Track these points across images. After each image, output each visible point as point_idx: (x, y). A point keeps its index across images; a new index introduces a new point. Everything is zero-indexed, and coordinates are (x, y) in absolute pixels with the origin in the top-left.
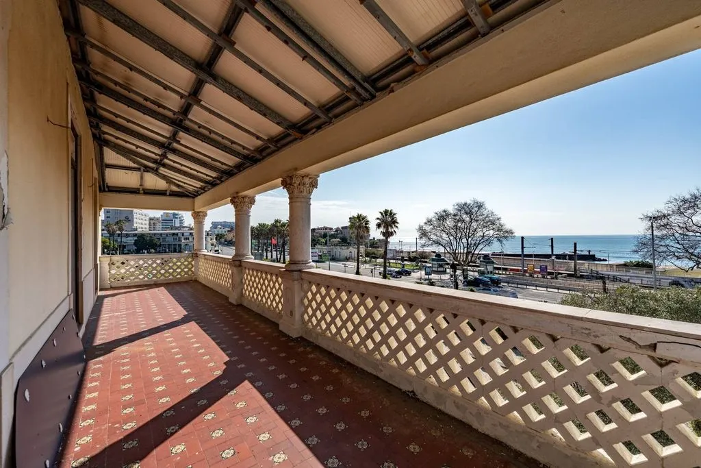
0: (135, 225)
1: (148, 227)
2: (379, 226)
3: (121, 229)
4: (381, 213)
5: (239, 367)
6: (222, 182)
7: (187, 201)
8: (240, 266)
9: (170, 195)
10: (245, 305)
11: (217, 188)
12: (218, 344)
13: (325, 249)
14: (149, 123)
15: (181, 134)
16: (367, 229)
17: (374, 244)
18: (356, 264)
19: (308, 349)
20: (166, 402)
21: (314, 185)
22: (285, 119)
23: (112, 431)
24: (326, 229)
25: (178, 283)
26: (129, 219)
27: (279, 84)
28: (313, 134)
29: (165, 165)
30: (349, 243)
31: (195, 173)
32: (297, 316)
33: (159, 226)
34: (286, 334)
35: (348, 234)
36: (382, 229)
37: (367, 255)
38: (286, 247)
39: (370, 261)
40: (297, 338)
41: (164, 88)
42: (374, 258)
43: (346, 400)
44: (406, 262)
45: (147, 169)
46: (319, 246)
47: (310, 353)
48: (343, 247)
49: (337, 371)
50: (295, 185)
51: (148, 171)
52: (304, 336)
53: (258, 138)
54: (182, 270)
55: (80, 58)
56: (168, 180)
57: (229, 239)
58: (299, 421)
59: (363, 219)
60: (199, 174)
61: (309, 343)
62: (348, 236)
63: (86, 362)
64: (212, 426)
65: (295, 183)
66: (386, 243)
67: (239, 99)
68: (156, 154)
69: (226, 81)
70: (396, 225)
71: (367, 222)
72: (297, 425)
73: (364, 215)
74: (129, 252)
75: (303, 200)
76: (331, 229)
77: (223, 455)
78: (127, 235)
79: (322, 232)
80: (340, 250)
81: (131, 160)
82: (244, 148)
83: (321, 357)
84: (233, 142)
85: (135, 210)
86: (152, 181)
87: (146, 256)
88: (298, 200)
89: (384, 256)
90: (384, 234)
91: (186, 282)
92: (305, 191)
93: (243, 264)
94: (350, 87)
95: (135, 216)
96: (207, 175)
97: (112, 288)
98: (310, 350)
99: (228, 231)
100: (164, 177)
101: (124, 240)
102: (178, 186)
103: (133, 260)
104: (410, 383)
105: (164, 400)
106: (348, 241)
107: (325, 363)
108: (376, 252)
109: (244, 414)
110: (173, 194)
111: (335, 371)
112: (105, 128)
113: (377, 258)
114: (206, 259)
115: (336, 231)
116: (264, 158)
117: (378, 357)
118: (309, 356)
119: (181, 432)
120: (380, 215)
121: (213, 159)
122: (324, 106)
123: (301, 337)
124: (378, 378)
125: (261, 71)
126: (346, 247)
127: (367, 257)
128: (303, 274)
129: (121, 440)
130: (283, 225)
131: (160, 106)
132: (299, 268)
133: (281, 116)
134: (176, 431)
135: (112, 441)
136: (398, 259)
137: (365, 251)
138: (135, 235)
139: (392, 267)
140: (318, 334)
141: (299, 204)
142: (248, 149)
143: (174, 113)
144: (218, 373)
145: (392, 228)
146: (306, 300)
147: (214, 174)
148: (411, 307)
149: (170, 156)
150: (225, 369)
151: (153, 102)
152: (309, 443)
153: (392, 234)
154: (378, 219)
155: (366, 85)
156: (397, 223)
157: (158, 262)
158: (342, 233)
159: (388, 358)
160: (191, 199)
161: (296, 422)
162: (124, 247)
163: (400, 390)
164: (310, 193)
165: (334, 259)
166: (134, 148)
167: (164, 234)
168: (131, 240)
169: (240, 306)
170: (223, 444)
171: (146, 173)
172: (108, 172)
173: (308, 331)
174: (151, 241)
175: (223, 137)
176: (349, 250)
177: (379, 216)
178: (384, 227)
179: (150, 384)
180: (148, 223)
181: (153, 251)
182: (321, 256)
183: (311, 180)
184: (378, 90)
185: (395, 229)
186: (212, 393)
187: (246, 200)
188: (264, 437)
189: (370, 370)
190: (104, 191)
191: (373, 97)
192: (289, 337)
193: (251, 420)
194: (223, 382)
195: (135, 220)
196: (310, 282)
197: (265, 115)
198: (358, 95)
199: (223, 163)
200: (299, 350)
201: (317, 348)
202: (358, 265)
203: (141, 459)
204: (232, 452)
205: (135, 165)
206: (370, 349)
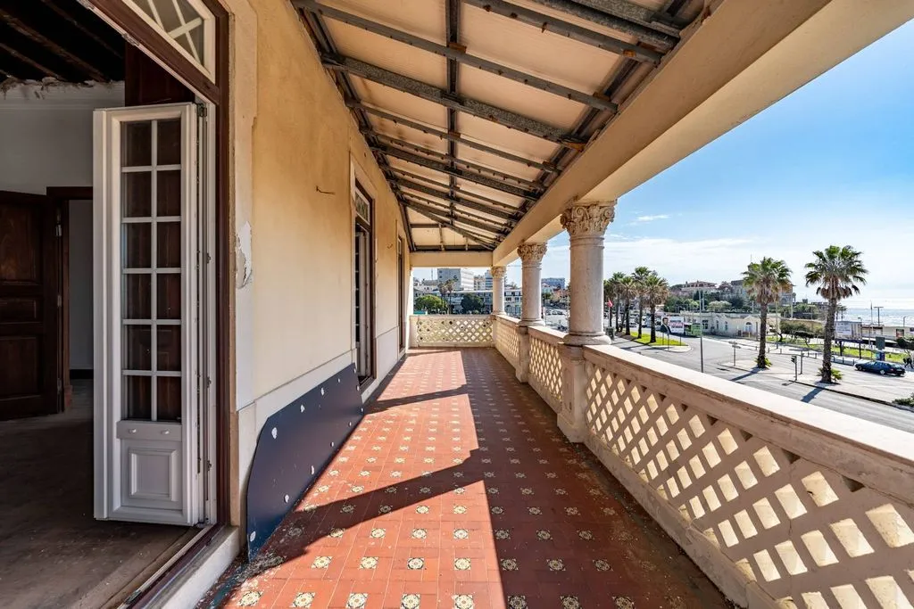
0: (462, 284)
1: (472, 286)
2: (812, 278)
3: (450, 289)
4: (819, 254)
5: (484, 461)
6: (512, 228)
7: (485, 255)
8: (527, 333)
9: (469, 250)
10: (531, 384)
11: (509, 236)
12: (477, 427)
13: (698, 317)
14: (431, 175)
15: (459, 180)
16: (785, 284)
17: (804, 311)
18: (758, 344)
19: (584, 465)
20: (397, 476)
21: (608, 217)
22: (555, 128)
23: (345, 487)
24: (702, 285)
25: (476, 349)
26: (456, 279)
27: (527, 80)
28: (595, 139)
29: (456, 218)
30: (746, 309)
31: (483, 221)
32: (577, 411)
33: (483, 285)
34: (562, 434)
35: (743, 293)
36: (820, 284)
37: (787, 330)
38: (632, 312)
39: (792, 342)
40: (575, 444)
41: (425, 132)
42: (802, 335)
43: (602, 565)
44: (887, 349)
45: (444, 224)
46: (687, 313)
47: (583, 471)
48: (732, 315)
49: (612, 512)
50: (575, 220)
51: (445, 226)
52: (586, 443)
53: (530, 164)
54: (481, 334)
55: (365, 126)
56: (465, 233)
57: (555, 299)
58: (515, 565)
59: (774, 267)
60: (487, 222)
61: (590, 455)
62: (745, 297)
63: (363, 415)
64: (420, 523)
65: (574, 218)
66: (833, 309)
67: (491, 118)
68: (445, 207)
69: (475, 101)
70: (861, 275)
71: (784, 272)
72: (510, 568)
73: (776, 258)
74: (457, 312)
75: (589, 241)
76: (710, 285)
77: (411, 564)
78: (456, 295)
79: (694, 290)
80: (725, 319)
81: (429, 217)
82: (520, 181)
83: (598, 482)
84: (506, 177)
85: (462, 269)
86: (452, 237)
87: (471, 316)
88: (582, 242)
89: (828, 335)
90: (825, 293)
91: (484, 348)
92: (592, 228)
93: (530, 332)
94: (634, 43)
95: (462, 275)
96: (496, 223)
97: (420, 348)
98: (585, 466)
99: (554, 290)
100: (460, 231)
101: (453, 299)
102: (476, 239)
103: (462, 320)
104: (743, 591)
105: (396, 474)
106: (746, 305)
107: (598, 493)
108: (808, 325)
109: (458, 522)
110: (472, 249)
111: (610, 511)
112: (404, 189)
113: (811, 337)
114: (502, 323)
115: (722, 288)
116: (546, 189)
117: (686, 515)
118: (580, 475)
119: (391, 514)
120: (816, 258)
121: (495, 203)
122: (601, 89)
123: (582, 445)
124: (683, 553)
125: (501, 71)
126: (739, 315)
127: (787, 333)
128: (586, 352)
129: (344, 501)
130: (627, 281)
131: (429, 153)
132: (580, 342)
133: (549, 126)
134: (387, 512)
135: (339, 499)
136: (866, 342)
137: (782, 323)
138: (462, 295)
139: (848, 356)
140: (601, 446)
141: (581, 248)
142: (525, 182)
143: (443, 157)
144: (458, 461)
145: (847, 280)
146: (589, 391)
147: (504, 221)
148: (747, 440)
149: (458, 207)
150: (467, 459)
151: (423, 150)
152: (512, 603)
153: (847, 292)
154: (810, 265)
155: (655, 25)
156: (863, 271)
157: (481, 323)
158: (732, 291)
159: (701, 525)
160: (490, 253)
161: (511, 564)
162: (453, 307)
163: (722, 595)
164: (602, 230)
165: (714, 333)
166: (426, 203)
167: (487, 293)
168: (458, 300)
169: (526, 384)
170: (418, 550)
171: (445, 229)
172: (415, 231)
173: (590, 437)
174: (476, 301)
175: (495, 173)
176: (746, 320)
177: (815, 260)
178: (826, 280)
179: (395, 452)
180: (473, 281)
181: (477, 311)
182: (689, 327)
183: (602, 210)
184: (682, 25)
185: (858, 284)
186: (441, 482)
187: (535, 248)
188: (463, 564)
189: (671, 533)
190: (413, 251)
191: (676, 40)
192: (565, 438)
193: (461, 534)
194: (458, 475)
195: (462, 279)
196: (594, 365)
197: (526, 130)
198: (649, 49)
199: (505, 206)
200: (570, 462)
201: (599, 466)
202: (763, 346)
203: (347, 527)
204: (421, 564)
205: (433, 222)
206: (674, 496)
